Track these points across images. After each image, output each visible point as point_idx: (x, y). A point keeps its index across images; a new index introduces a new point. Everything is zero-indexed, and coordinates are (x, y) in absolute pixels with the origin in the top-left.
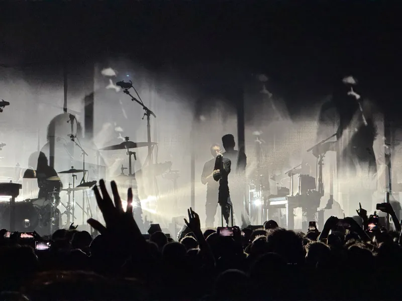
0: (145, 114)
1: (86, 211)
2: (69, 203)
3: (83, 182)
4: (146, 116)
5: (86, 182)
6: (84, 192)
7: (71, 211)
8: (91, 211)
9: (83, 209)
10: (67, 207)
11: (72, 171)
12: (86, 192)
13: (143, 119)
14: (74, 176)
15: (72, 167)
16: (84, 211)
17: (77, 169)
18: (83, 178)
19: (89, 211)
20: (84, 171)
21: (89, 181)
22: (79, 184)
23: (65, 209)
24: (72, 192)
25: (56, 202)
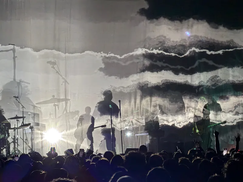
0: (63, 82)
1: (25, 141)
2: (15, 136)
3: (22, 124)
4: (64, 83)
5: (24, 124)
6: (23, 130)
7: (16, 141)
8: (28, 141)
9: (23, 140)
10: (13, 139)
11: (17, 118)
12: (25, 129)
13: (62, 85)
14: (17, 120)
15: (16, 115)
16: (24, 141)
17: (19, 116)
18: (23, 122)
19: (27, 141)
20: (23, 117)
21: (26, 123)
22: (21, 125)
23: (13, 140)
24: (16, 130)
25: (7, 136)
